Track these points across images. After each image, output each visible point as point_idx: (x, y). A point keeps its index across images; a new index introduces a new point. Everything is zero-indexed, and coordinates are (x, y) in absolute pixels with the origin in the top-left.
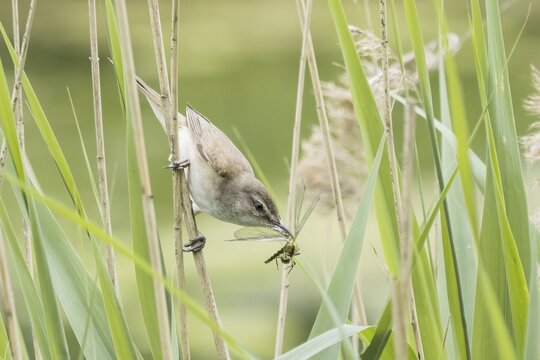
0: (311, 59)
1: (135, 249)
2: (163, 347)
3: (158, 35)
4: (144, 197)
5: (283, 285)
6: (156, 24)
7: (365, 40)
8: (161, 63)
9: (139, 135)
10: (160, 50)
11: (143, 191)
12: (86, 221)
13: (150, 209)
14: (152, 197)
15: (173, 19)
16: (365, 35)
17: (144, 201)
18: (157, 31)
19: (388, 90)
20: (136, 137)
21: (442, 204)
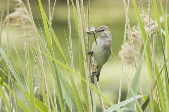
0: (128, 23)
1: (81, 75)
2: (89, 101)
3: (84, 17)
4: (84, 60)
5: (120, 84)
6: (83, 14)
7: (146, 18)
8: (85, 24)
9: (83, 44)
10: (84, 21)
11: (84, 59)
12: (68, 68)
13: (86, 64)
14: (86, 60)
15: (88, 13)
16: (146, 17)
17: (84, 62)
18: (83, 16)
19: (150, 31)
20: (82, 44)
21: (165, 65)
